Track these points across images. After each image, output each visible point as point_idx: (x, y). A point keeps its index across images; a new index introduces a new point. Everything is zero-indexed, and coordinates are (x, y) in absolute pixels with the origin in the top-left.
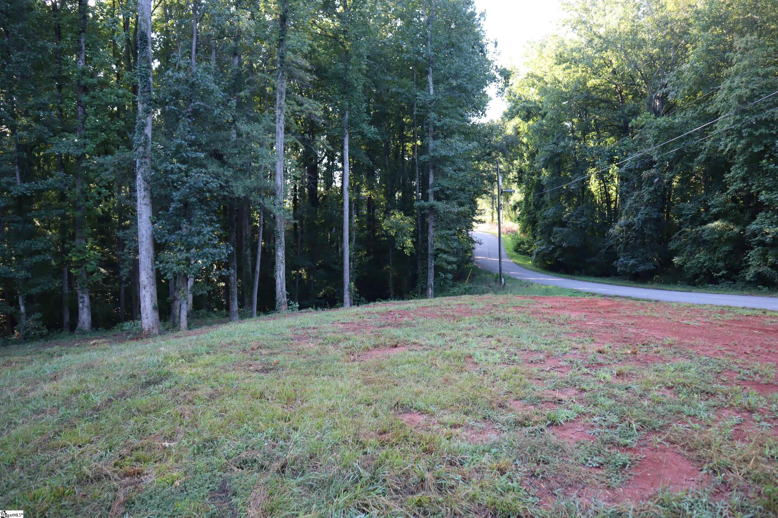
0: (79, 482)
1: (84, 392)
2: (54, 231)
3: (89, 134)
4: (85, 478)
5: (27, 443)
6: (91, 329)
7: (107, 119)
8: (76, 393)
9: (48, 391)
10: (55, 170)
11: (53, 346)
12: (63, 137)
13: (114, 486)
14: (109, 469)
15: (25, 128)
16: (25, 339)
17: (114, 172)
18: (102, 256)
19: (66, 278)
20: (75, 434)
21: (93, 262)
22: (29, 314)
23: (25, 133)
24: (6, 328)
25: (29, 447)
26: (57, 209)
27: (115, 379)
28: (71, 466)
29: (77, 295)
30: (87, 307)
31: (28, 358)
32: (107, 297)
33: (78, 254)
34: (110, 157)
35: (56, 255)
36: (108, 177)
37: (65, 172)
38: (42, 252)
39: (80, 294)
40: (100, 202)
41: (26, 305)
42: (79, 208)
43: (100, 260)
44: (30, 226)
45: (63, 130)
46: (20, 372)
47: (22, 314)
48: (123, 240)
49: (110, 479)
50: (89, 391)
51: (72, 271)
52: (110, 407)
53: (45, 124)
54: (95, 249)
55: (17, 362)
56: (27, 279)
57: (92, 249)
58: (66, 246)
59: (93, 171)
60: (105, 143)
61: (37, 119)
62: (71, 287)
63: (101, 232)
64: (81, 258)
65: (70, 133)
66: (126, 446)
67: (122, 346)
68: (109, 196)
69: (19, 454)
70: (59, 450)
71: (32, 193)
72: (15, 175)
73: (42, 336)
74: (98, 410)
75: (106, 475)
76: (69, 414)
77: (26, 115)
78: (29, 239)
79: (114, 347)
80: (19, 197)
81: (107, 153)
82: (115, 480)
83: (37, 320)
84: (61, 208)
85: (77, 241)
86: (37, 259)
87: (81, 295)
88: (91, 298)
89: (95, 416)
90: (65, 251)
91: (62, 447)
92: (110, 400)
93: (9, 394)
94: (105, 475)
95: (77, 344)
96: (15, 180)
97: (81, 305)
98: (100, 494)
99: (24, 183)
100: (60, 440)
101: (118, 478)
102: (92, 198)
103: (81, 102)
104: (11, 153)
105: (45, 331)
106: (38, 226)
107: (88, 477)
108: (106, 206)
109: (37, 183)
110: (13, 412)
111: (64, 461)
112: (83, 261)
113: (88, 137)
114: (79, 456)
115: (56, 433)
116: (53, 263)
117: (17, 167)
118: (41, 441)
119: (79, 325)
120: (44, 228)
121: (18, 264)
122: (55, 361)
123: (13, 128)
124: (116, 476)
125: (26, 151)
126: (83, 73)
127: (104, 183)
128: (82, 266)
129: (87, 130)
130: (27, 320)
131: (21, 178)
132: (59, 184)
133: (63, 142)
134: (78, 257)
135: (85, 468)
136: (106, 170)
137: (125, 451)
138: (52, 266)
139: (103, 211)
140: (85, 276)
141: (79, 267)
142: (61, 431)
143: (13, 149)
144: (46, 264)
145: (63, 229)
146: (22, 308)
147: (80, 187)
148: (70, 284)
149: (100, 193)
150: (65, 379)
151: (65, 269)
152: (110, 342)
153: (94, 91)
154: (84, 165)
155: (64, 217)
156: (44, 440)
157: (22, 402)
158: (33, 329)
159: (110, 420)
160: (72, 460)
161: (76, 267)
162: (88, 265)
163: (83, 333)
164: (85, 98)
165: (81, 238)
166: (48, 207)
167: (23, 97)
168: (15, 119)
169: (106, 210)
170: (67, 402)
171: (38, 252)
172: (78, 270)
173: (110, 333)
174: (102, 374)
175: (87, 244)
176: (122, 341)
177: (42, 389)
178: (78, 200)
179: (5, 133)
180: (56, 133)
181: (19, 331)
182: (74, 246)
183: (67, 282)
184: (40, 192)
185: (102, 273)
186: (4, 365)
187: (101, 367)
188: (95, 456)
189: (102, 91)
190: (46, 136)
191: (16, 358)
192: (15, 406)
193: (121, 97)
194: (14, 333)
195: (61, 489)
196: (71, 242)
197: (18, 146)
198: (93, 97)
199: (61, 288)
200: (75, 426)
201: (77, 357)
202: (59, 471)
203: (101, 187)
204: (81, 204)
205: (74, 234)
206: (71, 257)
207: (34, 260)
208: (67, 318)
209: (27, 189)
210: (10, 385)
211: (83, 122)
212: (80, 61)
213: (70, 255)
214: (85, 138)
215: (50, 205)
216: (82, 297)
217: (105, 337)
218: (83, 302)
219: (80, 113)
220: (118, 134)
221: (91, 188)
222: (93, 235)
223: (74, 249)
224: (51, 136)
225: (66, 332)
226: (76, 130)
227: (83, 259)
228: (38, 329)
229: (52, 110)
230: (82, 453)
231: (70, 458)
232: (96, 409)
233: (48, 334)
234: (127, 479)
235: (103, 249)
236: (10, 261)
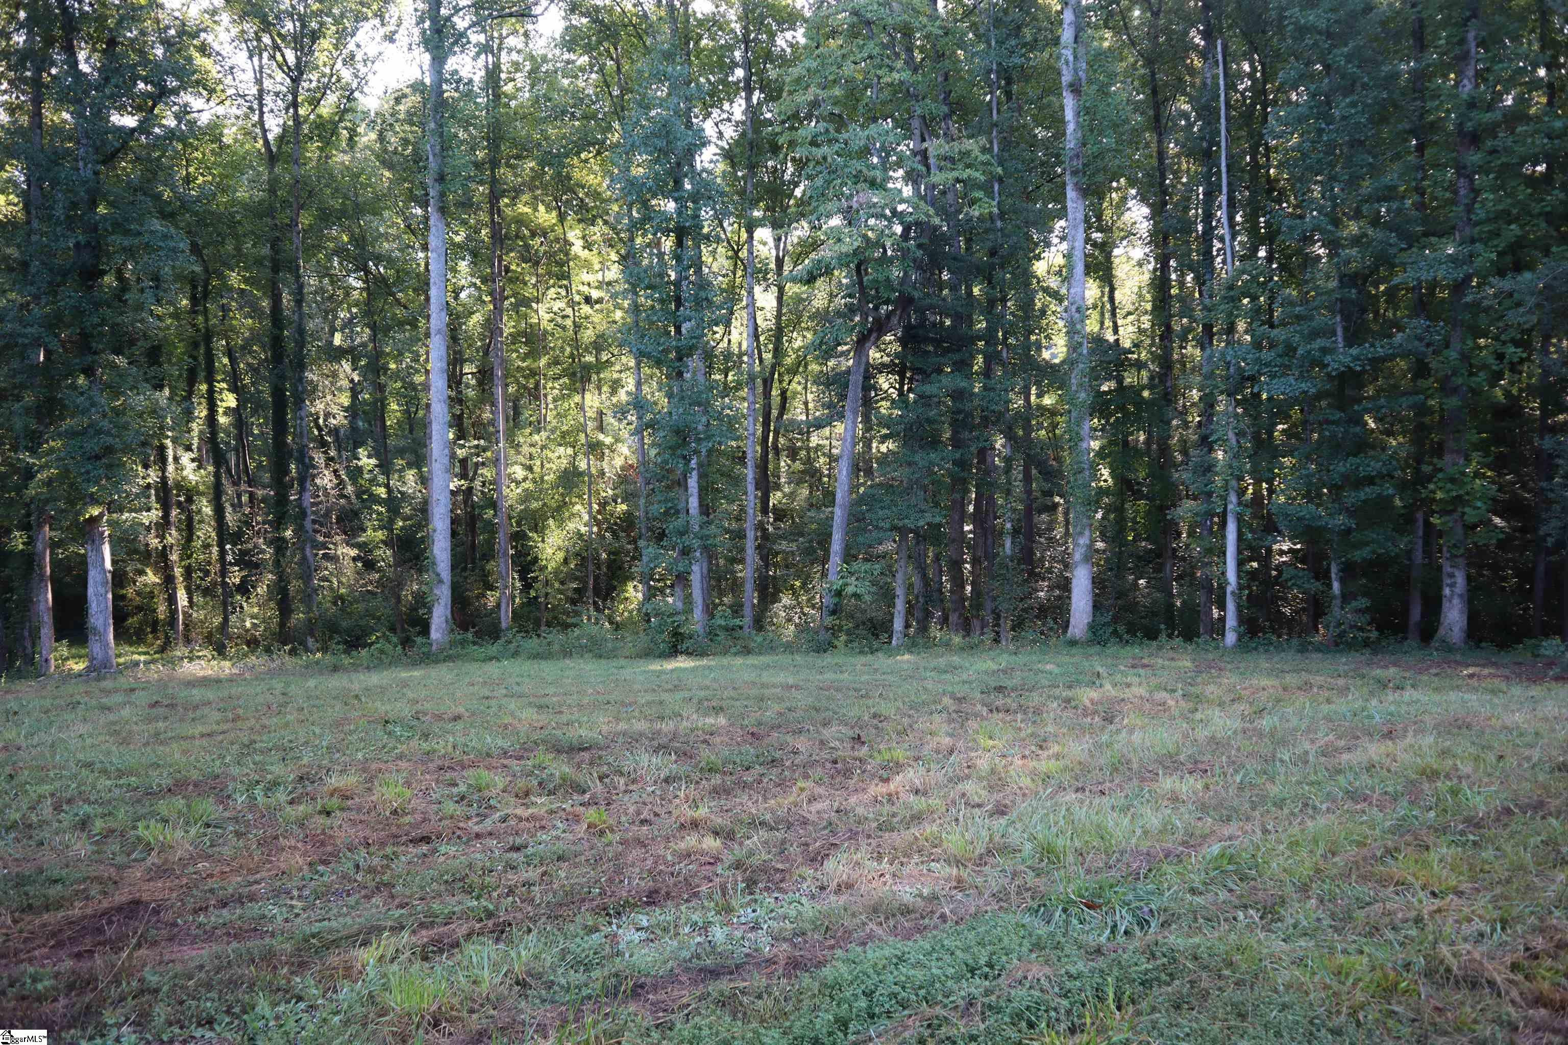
0: (1429, 974)
1: (1448, 777)
2: (1401, 440)
3: (1481, 232)
4: (1442, 969)
5: (1334, 854)
6: (1466, 643)
7: (1523, 193)
8: (1432, 775)
9: (1376, 758)
10: (1410, 317)
11: (1386, 667)
12: (1425, 247)
13: (1508, 1015)
14: (1499, 973)
15: (1356, 241)
16: (1337, 645)
17: (1538, 305)
18: (1499, 490)
19: (1421, 533)
20: (1426, 864)
21: (1479, 504)
22: (1346, 597)
23: (1354, 252)
24: (1304, 618)
25: (1335, 864)
26: (1411, 394)
27: (1520, 765)
28: (1413, 932)
29: (1440, 568)
30: (1461, 596)
31: (1341, 682)
32: (1504, 579)
33: (1449, 486)
34: (1527, 275)
35: (1403, 486)
36: (1522, 320)
37: (1428, 318)
38: (1377, 480)
39: (1447, 569)
40: (1499, 376)
41: (1342, 581)
42: (1455, 390)
43: (1494, 500)
44: (1358, 429)
45: (1426, 234)
46: (1325, 708)
47: (1334, 597)
48: (1550, 456)
49: (1499, 995)
50: (1460, 778)
51: (1435, 520)
52: (1506, 825)
53: (1389, 227)
54: (1484, 476)
55: (1321, 687)
56: (1349, 531)
57: (1477, 475)
58: (1426, 469)
59: (1487, 310)
60: (1517, 246)
61: (1376, 221)
62: (1427, 553)
63: (1498, 439)
64: (1454, 494)
65: (1441, 236)
66: (1542, 931)
67: (1535, 691)
68: (1522, 361)
69: (1318, 871)
70: (1391, 889)
71: (1363, 366)
72: (1334, 333)
73: (1366, 644)
74: (1478, 826)
75: (1491, 983)
76: (1416, 818)
77: (1357, 215)
78: (1355, 456)
79: (1516, 691)
80: (1341, 375)
81: (1518, 268)
82: (1513, 1002)
83: (1359, 611)
84: (1417, 393)
85: (1448, 458)
86: (1368, 492)
87: (1449, 570)
88: (1469, 579)
89: (1472, 837)
90: (1422, 480)
91: (1397, 884)
92: (1508, 811)
93: (1307, 746)
94: (1489, 982)
95: (1433, 671)
96: (1335, 342)
97: (1447, 591)
98: (1475, 1022)
99: (1351, 347)
100: (1396, 868)
101: (1518, 999)
102: (1485, 367)
103: (1465, 167)
104: (1330, 292)
105: (1374, 635)
106: (1372, 430)
107: (1448, 970)
108: (1512, 383)
109: (1372, 345)
110: (1311, 784)
111: (1400, 915)
112: (1458, 500)
113: (1480, 240)
114: (1432, 914)
115: (1387, 851)
116: (1398, 502)
117: (1338, 318)
118: (1359, 858)
119: (1441, 632)
120: (1381, 433)
121: (1334, 501)
122: (1391, 698)
123: (1333, 245)
124: (1515, 993)
125: (1355, 285)
126: (1472, 104)
127: (1513, 333)
128: (1454, 511)
129: (1477, 224)
130: (1342, 608)
131: (1346, 339)
132: (1416, 343)
133: (1426, 258)
134: (1448, 492)
135: (1444, 950)
136: (1519, 304)
137: (1539, 943)
138: (1394, 508)
139: (1507, 394)
140: (1459, 530)
141: (1450, 513)
142: (1397, 849)
143: (1333, 284)
144: (1384, 503)
145: (1419, 433)
146: (1336, 586)
147: (1459, 346)
148: (1427, 543)
149: (1500, 357)
150: (1410, 739)
151: (1420, 516)
152: (1507, 678)
153: (1496, 137)
154: (1469, 299)
155: (1422, 410)
156: (1365, 859)
157: (1327, 769)
158: (1351, 627)
159: (1505, 856)
160: (1418, 920)
161: (1443, 513)
162: (1467, 510)
163: (1449, 648)
164: (1474, 158)
165: (1458, 452)
166: (1393, 391)
167: (1353, 182)
168: (1337, 226)
169: (1515, 391)
170: (1412, 791)
171: (1370, 481)
172: (1448, 518)
173: (1506, 658)
174: (1490, 748)
175: (1467, 466)
176: (1535, 678)
177: (1365, 749)
178: (1454, 373)
179: (1319, 257)
180: (1411, 240)
181: (1326, 627)
182: (1441, 470)
183: (1420, 542)
184: (1376, 362)
185: (1496, 527)
186: (1300, 688)
187: (1488, 731)
188: (1466, 929)
189: (1512, 133)
190: (1392, 251)
191: (1319, 679)
192: (1316, 773)
193: (1558, 137)
194: (1317, 630)
195: (1392, 975)
196: (1435, 460)
197: (1342, 278)
198: (1493, 152)
199: (1409, 553)
200: (1427, 848)
201: (1437, 697)
202: (1390, 935)
203: (1504, 343)
204: (1460, 381)
205: (1441, 445)
206: (1434, 492)
207: (1362, 496)
208: (1416, 614)
209: (1356, 358)
210: (1308, 730)
211: (1469, 209)
212: (1466, 81)
213: (1432, 486)
214: (1473, 241)
215: (1396, 387)
216: (1452, 576)
217: (1495, 664)
218: (1452, 586)
219: (1462, 192)
220: (1549, 222)
221: (1480, 348)
222: (1481, 446)
223: (1440, 475)
224: (1402, 249)
225: (1413, 642)
226: (1454, 228)
227: (1459, 497)
228: (1361, 629)
229: (1403, 198)
230: (1439, 910)
231: (1414, 914)
232: (1475, 823)
233: (1378, 639)
234: (1543, 1011)
235: (1500, 475)
236: (1320, 495)
